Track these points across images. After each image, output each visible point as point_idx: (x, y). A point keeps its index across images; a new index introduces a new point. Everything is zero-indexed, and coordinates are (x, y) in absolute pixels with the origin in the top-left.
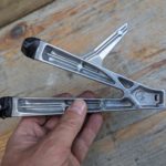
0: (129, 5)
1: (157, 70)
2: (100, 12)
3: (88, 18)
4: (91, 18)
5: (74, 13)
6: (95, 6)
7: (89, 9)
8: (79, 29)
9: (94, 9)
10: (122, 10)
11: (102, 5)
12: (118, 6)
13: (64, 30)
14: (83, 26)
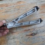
2: (15, 8)
3: (11, 9)
5: (7, 6)
6: (14, 6)
8: (7, 12)
9: (13, 7)
10: (22, 10)
11: (16, 6)
12: (21, 8)
14: (8, 11)
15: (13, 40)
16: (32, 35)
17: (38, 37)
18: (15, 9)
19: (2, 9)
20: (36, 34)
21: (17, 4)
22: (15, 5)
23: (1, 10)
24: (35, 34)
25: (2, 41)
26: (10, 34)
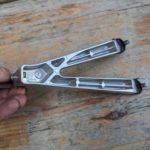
0: (85, 29)
1: (90, 106)
2: (54, 27)
3: (40, 30)
4: (43, 32)
6: (52, 19)
7: (45, 20)
8: (27, 39)
9: (49, 22)
13: (12, 35)
14: (32, 38)
15: (47, 132)
16: (109, 117)
17: (130, 125)
18: (54, 31)
19: (11, 29)
20: (124, 114)
21: (60, 14)
22: (53, 15)
23: (10, 32)
24: (121, 115)
25: (10, 135)
26: (37, 112)
